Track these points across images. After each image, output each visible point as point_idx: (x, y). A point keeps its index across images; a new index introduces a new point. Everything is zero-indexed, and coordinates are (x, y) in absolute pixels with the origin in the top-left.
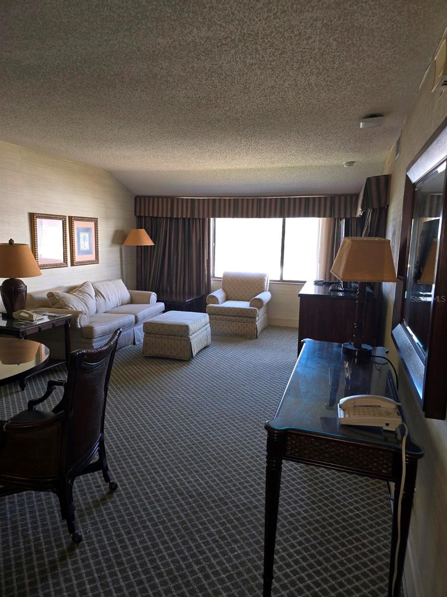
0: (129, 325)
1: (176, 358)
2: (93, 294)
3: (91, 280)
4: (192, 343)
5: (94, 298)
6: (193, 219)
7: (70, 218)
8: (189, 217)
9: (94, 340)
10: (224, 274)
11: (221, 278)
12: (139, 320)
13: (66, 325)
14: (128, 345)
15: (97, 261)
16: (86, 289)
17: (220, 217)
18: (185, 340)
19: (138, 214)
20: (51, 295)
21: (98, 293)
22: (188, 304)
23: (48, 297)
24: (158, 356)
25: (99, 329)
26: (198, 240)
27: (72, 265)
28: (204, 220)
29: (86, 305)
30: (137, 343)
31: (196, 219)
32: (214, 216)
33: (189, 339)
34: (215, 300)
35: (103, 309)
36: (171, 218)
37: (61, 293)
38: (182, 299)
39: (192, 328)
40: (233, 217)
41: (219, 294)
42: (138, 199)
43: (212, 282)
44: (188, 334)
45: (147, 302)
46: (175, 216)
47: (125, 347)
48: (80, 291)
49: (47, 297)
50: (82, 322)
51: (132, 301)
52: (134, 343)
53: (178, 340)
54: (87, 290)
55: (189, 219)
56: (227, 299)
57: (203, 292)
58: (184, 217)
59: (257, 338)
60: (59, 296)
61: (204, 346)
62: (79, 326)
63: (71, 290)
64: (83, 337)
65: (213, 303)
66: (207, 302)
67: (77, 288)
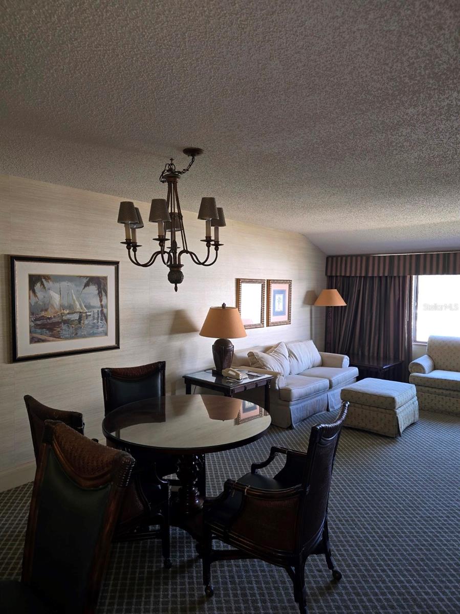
0: (324, 390)
1: (380, 433)
2: (287, 355)
3: (284, 340)
4: (399, 419)
5: (288, 358)
6: (392, 277)
7: (268, 281)
8: (386, 275)
9: (292, 403)
10: (429, 338)
11: (426, 343)
12: (334, 385)
13: (267, 386)
14: (321, 411)
15: (289, 322)
16: (281, 350)
17: (425, 273)
18: (390, 414)
19: (329, 274)
20: (251, 355)
21: (291, 354)
22: (385, 370)
23: (249, 356)
24: (356, 427)
25: (296, 392)
26: (397, 299)
27: (268, 325)
28: (404, 277)
29: (282, 366)
30: (331, 410)
31: (395, 277)
32: (417, 273)
33: (395, 413)
34: (420, 368)
35: (296, 371)
36: (360, 277)
37: (258, 352)
38: (375, 364)
39: (399, 400)
40: (443, 273)
41: (424, 361)
42: (330, 259)
43: (413, 346)
44: (394, 408)
45: (340, 365)
46: (370, 275)
47: (318, 412)
48: (275, 351)
49: (247, 356)
50: (281, 384)
51: (323, 364)
52: (328, 410)
53: (382, 412)
54: (282, 352)
56: (435, 368)
57: (402, 357)
58: (381, 275)
60: (258, 356)
61: (411, 422)
62: (278, 388)
63: (267, 350)
64: (280, 399)
65: (417, 372)
66: (410, 370)
67: (272, 349)
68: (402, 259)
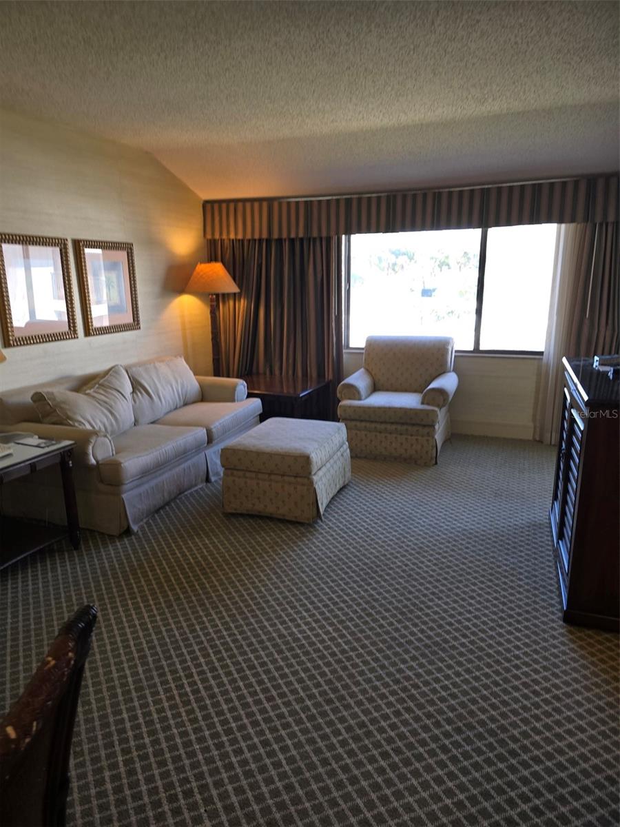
0: (198, 448)
1: (287, 518)
2: (128, 388)
3: (123, 361)
4: (318, 491)
5: (129, 396)
6: (310, 239)
8: (301, 235)
9: (125, 487)
10: (367, 341)
11: (362, 349)
12: (215, 435)
13: (63, 464)
14: (196, 485)
15: (135, 324)
16: (114, 380)
17: (360, 231)
18: (303, 485)
19: (209, 237)
20: (38, 397)
21: (137, 386)
22: (303, 399)
23: (34, 401)
24: (250, 513)
25: (132, 464)
26: (319, 276)
27: (87, 333)
28: (329, 239)
29: (112, 413)
30: (213, 479)
31: (315, 239)
32: (349, 232)
33: (311, 483)
34: (353, 392)
35: (149, 416)
36: (268, 241)
37: (60, 392)
38: (291, 391)
39: (316, 458)
40: (386, 231)
41: (358, 379)
42: (209, 206)
43: (344, 356)
44: (310, 473)
45: (230, 397)
46: (276, 236)
47: (190, 489)
48: (100, 385)
49: (30, 400)
50: (98, 452)
51: (204, 396)
52: (208, 480)
53: (290, 483)
54: (117, 384)
55: (302, 240)
56: (375, 388)
57: (329, 375)
58: (293, 236)
59: (436, 463)
60: (54, 399)
61: (338, 487)
62: (93, 461)
63: (84, 384)
64: (102, 481)
65: (350, 399)
66: (338, 395)
67: (98, 379)
68: (324, 206)
